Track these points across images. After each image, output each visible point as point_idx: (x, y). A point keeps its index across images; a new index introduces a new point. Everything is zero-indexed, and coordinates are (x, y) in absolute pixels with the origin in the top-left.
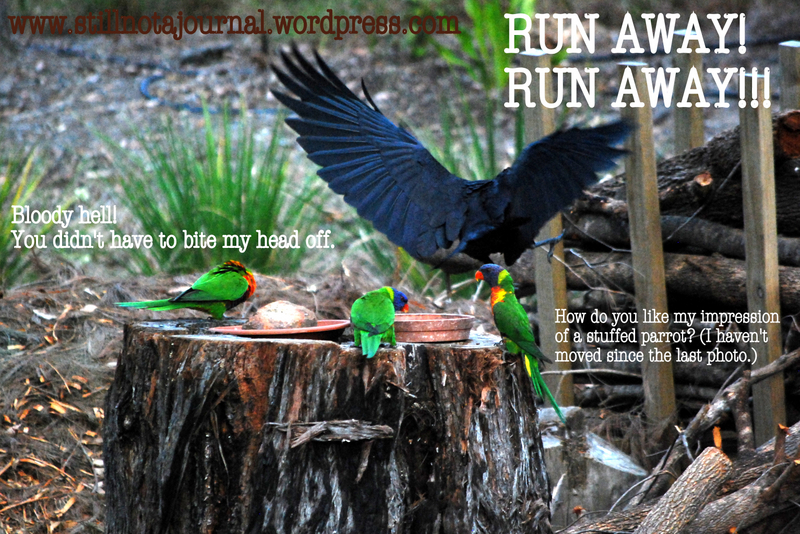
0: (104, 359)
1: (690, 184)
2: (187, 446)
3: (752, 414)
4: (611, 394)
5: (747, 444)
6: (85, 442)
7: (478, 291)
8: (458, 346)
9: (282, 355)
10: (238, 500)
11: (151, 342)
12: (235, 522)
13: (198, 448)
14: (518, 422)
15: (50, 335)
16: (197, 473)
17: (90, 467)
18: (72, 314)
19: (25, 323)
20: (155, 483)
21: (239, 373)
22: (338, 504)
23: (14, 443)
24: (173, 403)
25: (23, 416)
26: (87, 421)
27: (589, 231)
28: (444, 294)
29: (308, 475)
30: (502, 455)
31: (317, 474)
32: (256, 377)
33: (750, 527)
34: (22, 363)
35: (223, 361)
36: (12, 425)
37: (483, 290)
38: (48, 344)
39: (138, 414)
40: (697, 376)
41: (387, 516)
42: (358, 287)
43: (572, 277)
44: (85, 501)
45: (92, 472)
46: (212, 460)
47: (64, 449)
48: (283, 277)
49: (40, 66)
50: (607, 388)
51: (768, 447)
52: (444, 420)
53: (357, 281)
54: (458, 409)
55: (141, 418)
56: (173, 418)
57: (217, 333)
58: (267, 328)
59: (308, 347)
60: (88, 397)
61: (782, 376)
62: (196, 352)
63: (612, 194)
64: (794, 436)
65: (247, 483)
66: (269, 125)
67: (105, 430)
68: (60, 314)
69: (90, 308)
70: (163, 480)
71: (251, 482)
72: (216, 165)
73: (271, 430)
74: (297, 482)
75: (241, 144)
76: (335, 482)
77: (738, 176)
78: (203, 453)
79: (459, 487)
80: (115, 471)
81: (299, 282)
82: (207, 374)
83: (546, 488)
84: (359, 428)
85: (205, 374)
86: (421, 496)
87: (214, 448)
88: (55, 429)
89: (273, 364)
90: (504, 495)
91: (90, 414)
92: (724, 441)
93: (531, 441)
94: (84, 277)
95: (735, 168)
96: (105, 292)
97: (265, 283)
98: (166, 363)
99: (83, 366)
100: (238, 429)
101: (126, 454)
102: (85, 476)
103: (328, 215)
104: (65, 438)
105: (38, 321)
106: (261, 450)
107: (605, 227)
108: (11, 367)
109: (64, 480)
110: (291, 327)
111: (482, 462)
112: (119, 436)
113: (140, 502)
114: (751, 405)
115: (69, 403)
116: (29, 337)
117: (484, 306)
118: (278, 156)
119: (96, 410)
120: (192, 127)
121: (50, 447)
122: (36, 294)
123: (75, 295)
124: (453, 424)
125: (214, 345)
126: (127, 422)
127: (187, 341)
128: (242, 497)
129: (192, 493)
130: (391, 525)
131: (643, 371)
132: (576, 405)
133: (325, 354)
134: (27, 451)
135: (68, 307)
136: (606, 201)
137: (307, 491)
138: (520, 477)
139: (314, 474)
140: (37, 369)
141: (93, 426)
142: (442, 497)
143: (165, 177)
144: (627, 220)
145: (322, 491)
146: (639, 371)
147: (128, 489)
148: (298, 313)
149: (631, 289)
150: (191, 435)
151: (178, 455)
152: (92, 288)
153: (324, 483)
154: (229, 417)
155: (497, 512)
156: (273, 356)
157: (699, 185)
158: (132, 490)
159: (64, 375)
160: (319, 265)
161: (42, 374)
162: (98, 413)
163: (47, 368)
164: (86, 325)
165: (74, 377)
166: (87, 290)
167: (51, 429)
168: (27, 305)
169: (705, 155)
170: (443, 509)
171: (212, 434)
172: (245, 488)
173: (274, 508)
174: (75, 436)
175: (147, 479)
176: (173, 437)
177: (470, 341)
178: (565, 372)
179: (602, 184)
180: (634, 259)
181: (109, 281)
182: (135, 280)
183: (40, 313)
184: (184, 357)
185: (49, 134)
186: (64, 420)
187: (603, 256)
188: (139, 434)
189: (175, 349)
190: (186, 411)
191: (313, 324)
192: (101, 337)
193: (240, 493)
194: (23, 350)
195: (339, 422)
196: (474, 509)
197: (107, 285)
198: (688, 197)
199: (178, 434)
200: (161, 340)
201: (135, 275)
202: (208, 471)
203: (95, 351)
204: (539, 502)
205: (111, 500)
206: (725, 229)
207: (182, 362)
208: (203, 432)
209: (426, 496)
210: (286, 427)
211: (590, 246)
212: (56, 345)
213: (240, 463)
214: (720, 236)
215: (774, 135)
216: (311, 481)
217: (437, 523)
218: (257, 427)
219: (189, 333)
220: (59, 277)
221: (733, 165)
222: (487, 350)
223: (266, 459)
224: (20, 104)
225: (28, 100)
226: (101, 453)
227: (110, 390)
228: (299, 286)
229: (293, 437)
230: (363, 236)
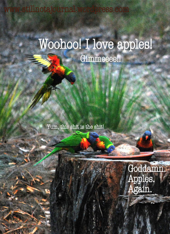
0: (49, 169)
2: (86, 205)
6: (42, 204)
9: (126, 167)
10: (107, 228)
11: (70, 161)
13: (90, 207)
15: (26, 158)
16: (90, 217)
17: (44, 214)
18: (36, 150)
19: (16, 154)
20: (72, 221)
21: (107, 174)
22: (149, 230)
23: (12, 205)
24: (79, 187)
25: (15, 193)
26: (42, 195)
29: (137, 218)
31: (140, 217)
32: (114, 176)
34: (15, 171)
35: (101, 169)
36: (10, 197)
38: (25, 162)
39: (64, 192)
42: (157, 137)
44: (42, 229)
45: (45, 216)
46: (95, 211)
47: (33, 207)
48: (125, 133)
49: (21, 44)
53: (157, 135)
55: (66, 194)
56: (79, 193)
57: (98, 158)
58: (119, 155)
59: (136, 163)
60: (43, 184)
62: (89, 166)
65: (111, 221)
66: (118, 69)
67: (51, 198)
68: (30, 150)
69: (43, 147)
70: (75, 220)
71: (113, 220)
72: (96, 86)
73: (121, 199)
74: (132, 221)
75: (106, 77)
76: (148, 221)
78: (92, 208)
80: (55, 216)
81: (132, 136)
82: (94, 175)
84: (158, 197)
85: (93, 175)
87: (97, 206)
88: (29, 198)
89: (122, 170)
91: (43, 192)
94: (41, 134)
96: (50, 140)
97: (117, 137)
98: (76, 171)
99: (40, 172)
100: (107, 198)
101: (60, 209)
102: (42, 218)
103: (144, 107)
104: (33, 202)
105: (21, 153)
106: (117, 207)
108: (10, 172)
109: (33, 220)
110: (129, 155)
112: (57, 201)
113: (65, 229)
115: (35, 187)
116: (18, 159)
118: (122, 82)
119: (46, 190)
120: (85, 71)
121: (27, 206)
122: (20, 141)
123: (37, 142)
125: (96, 163)
126: (60, 195)
127: (85, 161)
128: (109, 227)
129: (87, 226)
133: (144, 166)
134: (17, 208)
135: (34, 147)
137: (136, 224)
139: (139, 217)
140: (21, 173)
141: (45, 197)
145: (142, 224)
147: (61, 224)
148: (132, 149)
150: (87, 201)
151: (81, 209)
152: (44, 139)
153: (143, 220)
154: (103, 193)
156: (122, 167)
158: (62, 224)
159: (33, 176)
160: (140, 128)
161: (23, 175)
162: (47, 191)
163: (25, 173)
164: (42, 155)
165: (37, 176)
166: (42, 139)
167: (27, 198)
168: (17, 146)
171: (96, 200)
172: (110, 224)
173: (123, 231)
174: (37, 201)
175: (68, 219)
176: (80, 202)
181: (51, 135)
182: (62, 135)
183: (22, 149)
184: (84, 168)
185: (25, 74)
186: (32, 195)
188: (65, 201)
189: (80, 165)
190: (85, 191)
191: (139, 154)
192: (48, 159)
193: (108, 225)
194: (15, 165)
195: (150, 195)
197: (51, 137)
199: (81, 200)
200: (74, 160)
201: (62, 133)
202: (94, 216)
203: (46, 165)
205: (53, 228)
207: (83, 170)
208: (92, 200)
210: (128, 197)
212: (29, 163)
213: (107, 213)
216: (138, 221)
218: (115, 197)
219: (86, 158)
220: (30, 134)
223: (119, 211)
224: (13, 61)
225: (16, 59)
226: (49, 208)
227: (53, 182)
228: (132, 137)
229: (130, 202)
230: (158, 116)
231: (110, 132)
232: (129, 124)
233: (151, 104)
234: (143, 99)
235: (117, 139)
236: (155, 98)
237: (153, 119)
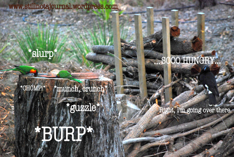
0: (14, 83)
1: (151, 43)
2: (34, 103)
3: (165, 96)
4: (132, 91)
5: (163, 103)
6: (10, 102)
7: (102, 67)
8: (97, 80)
9: (56, 82)
10: (46, 116)
11: (25, 79)
12: (45, 121)
13: (36, 104)
14: (111, 98)
15: (1, 77)
16: (36, 109)
17: (11, 108)
18: (7, 72)
20: (26, 112)
21: (46, 86)
22: (69, 117)
26: (10, 97)
27: (127, 53)
28: (94, 68)
30: (107, 105)
31: (64, 110)
32: (50, 87)
33: (164, 122)
35: (42, 83)
37: (103, 67)
38: (1, 79)
39: (22, 95)
40: (152, 87)
41: (80, 119)
42: (74, 66)
43: (123, 64)
44: (10, 116)
45: (11, 109)
46: (40, 106)
47: (5, 104)
48: (56, 64)
50: (131, 90)
51: (168, 104)
52: (94, 97)
53: (74, 65)
54: (97, 95)
56: (30, 96)
57: (41, 77)
58: (53, 75)
59: (62, 80)
60: (10, 91)
61: (171, 87)
62: (36, 81)
63: (133, 45)
64: (174, 101)
66: (53, 28)
67: (15, 99)
68: (4, 72)
69: (11, 71)
70: (28, 111)
71: (49, 111)
72: (40, 37)
73: (53, 99)
74: (59, 112)
75: (46, 32)
76: (68, 112)
77: (162, 41)
79: (97, 113)
80: (17, 109)
83: (117, 113)
84: (74, 99)
86: (88, 115)
87: (40, 103)
88: (3, 99)
89: (54, 84)
90: (108, 115)
91: (11, 95)
92: (158, 102)
93: (114, 102)
94: (9, 63)
95: (161, 39)
97: (52, 65)
98: (29, 84)
99: (9, 84)
100: (46, 99)
101: (19, 105)
102: (10, 110)
103: (67, 49)
104: (5, 101)
106: (51, 104)
107: (131, 52)
109: (5, 111)
111: (103, 107)
112: (18, 101)
113: (23, 116)
114: (164, 94)
115: (6, 93)
117: (103, 71)
118: (55, 35)
119: (12, 94)
120: (35, 29)
121: (1, 103)
123: (7, 68)
124: (96, 98)
125: (40, 79)
126: (20, 97)
127: (34, 79)
128: (46, 115)
129: (35, 114)
130: (81, 122)
131: (140, 86)
132: (124, 94)
133: (66, 82)
136: (131, 46)
137: (62, 113)
138: (111, 111)
142: (93, 115)
143: (29, 40)
144: (136, 51)
145: (65, 114)
146: (139, 86)
147: (20, 113)
149: (137, 67)
150: (35, 100)
151: (32, 105)
152: (11, 66)
153: (66, 112)
154: (44, 96)
155: (106, 119)
156: (54, 82)
157: (153, 43)
159: (5, 86)
160: (65, 61)
164: (10, 75)
165: (7, 87)
166: (10, 67)
167: (2, 99)
169: (154, 36)
170: (93, 118)
171: (40, 100)
172: (47, 113)
173: (54, 117)
174: (7, 101)
175: (24, 110)
177: (100, 79)
178: (122, 86)
179: (130, 43)
180: (138, 60)
185: (1, 30)
186: (5, 97)
187: (130, 59)
188: (22, 100)
189: (31, 80)
190: (34, 95)
192: (13, 78)
193: (46, 114)
195: (69, 97)
196: (101, 118)
198: (150, 46)
199: (32, 100)
200: (27, 78)
201: (22, 63)
202: (39, 109)
203: (12, 81)
204: (116, 116)
205: (16, 116)
206: (159, 53)
207: (33, 83)
208: (37, 100)
209: (90, 115)
210: (57, 99)
211: (128, 57)
212: (3, 79)
213: (46, 107)
214: (158, 55)
215: (170, 31)
216: (63, 111)
217: (92, 121)
218: (50, 99)
219: (34, 77)
220: (4, 63)
221: (161, 38)
222: (104, 81)
223: (52, 106)
226: (13, 104)
227: (16, 90)
228: (60, 66)
229: (59, 101)
230: (75, 54)
231: (48, 63)
232: (59, 58)
233: (71, 48)
234: (67, 45)
235: (52, 67)
236: (74, 44)
237: (72, 56)
